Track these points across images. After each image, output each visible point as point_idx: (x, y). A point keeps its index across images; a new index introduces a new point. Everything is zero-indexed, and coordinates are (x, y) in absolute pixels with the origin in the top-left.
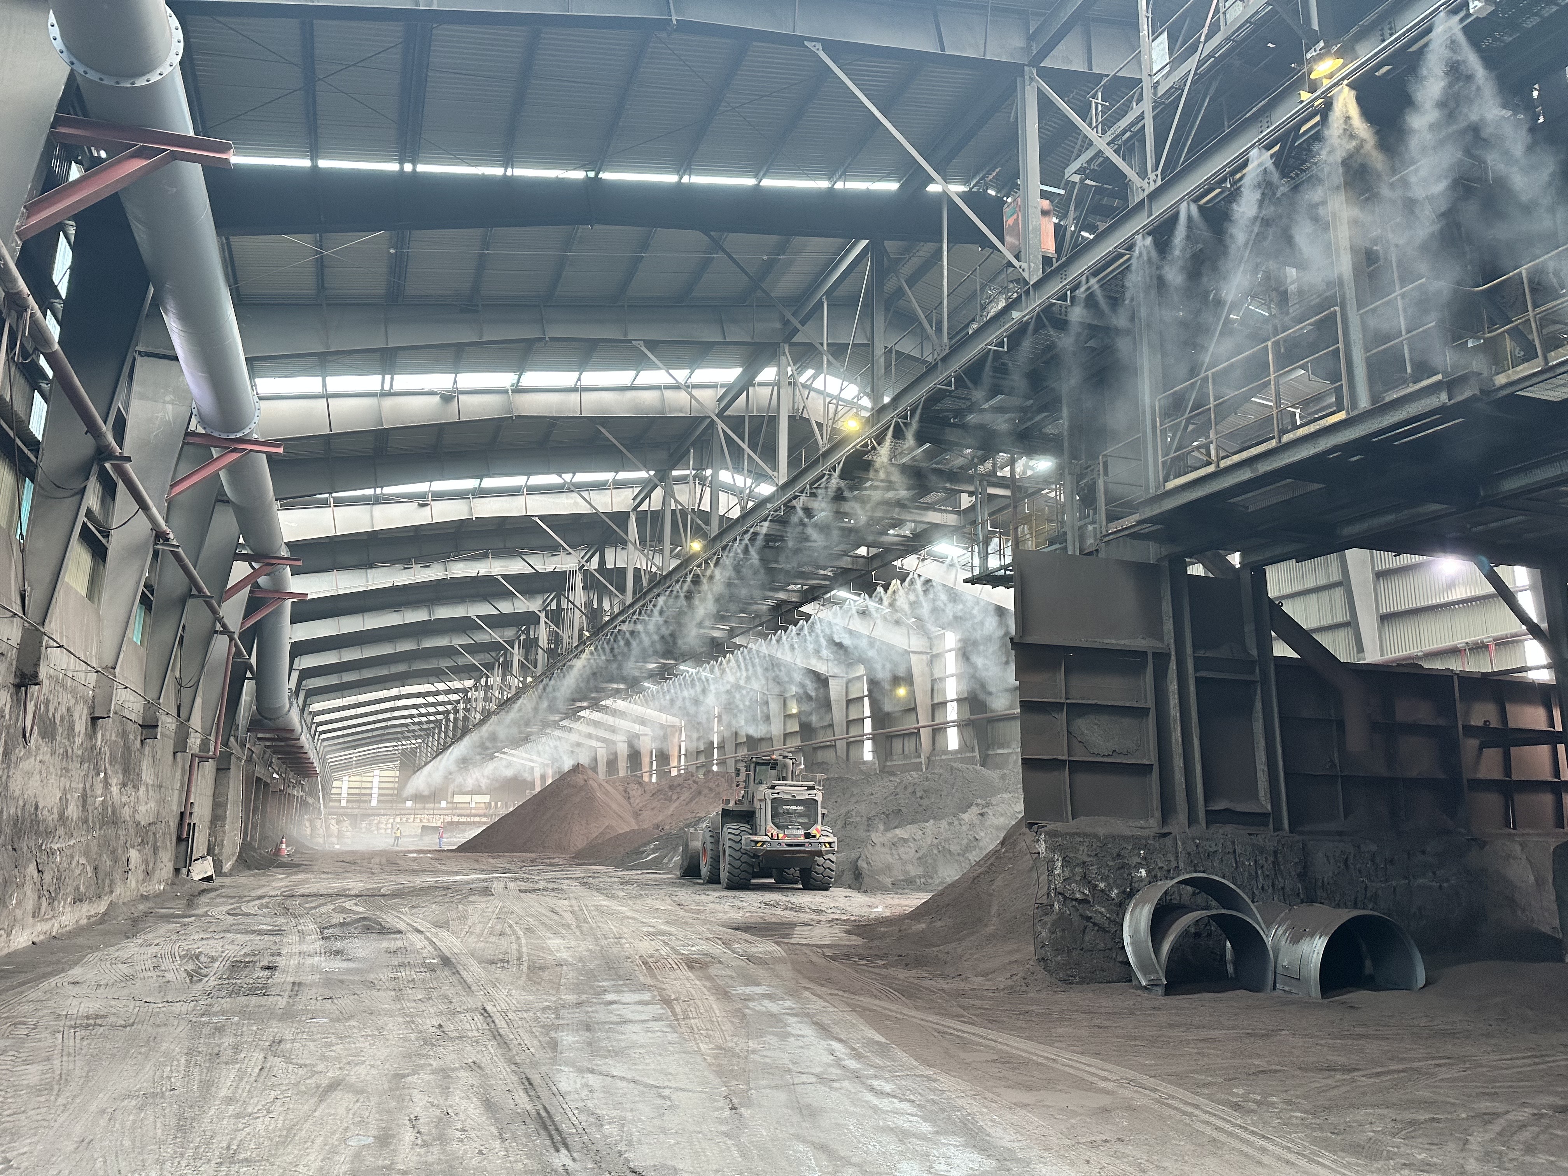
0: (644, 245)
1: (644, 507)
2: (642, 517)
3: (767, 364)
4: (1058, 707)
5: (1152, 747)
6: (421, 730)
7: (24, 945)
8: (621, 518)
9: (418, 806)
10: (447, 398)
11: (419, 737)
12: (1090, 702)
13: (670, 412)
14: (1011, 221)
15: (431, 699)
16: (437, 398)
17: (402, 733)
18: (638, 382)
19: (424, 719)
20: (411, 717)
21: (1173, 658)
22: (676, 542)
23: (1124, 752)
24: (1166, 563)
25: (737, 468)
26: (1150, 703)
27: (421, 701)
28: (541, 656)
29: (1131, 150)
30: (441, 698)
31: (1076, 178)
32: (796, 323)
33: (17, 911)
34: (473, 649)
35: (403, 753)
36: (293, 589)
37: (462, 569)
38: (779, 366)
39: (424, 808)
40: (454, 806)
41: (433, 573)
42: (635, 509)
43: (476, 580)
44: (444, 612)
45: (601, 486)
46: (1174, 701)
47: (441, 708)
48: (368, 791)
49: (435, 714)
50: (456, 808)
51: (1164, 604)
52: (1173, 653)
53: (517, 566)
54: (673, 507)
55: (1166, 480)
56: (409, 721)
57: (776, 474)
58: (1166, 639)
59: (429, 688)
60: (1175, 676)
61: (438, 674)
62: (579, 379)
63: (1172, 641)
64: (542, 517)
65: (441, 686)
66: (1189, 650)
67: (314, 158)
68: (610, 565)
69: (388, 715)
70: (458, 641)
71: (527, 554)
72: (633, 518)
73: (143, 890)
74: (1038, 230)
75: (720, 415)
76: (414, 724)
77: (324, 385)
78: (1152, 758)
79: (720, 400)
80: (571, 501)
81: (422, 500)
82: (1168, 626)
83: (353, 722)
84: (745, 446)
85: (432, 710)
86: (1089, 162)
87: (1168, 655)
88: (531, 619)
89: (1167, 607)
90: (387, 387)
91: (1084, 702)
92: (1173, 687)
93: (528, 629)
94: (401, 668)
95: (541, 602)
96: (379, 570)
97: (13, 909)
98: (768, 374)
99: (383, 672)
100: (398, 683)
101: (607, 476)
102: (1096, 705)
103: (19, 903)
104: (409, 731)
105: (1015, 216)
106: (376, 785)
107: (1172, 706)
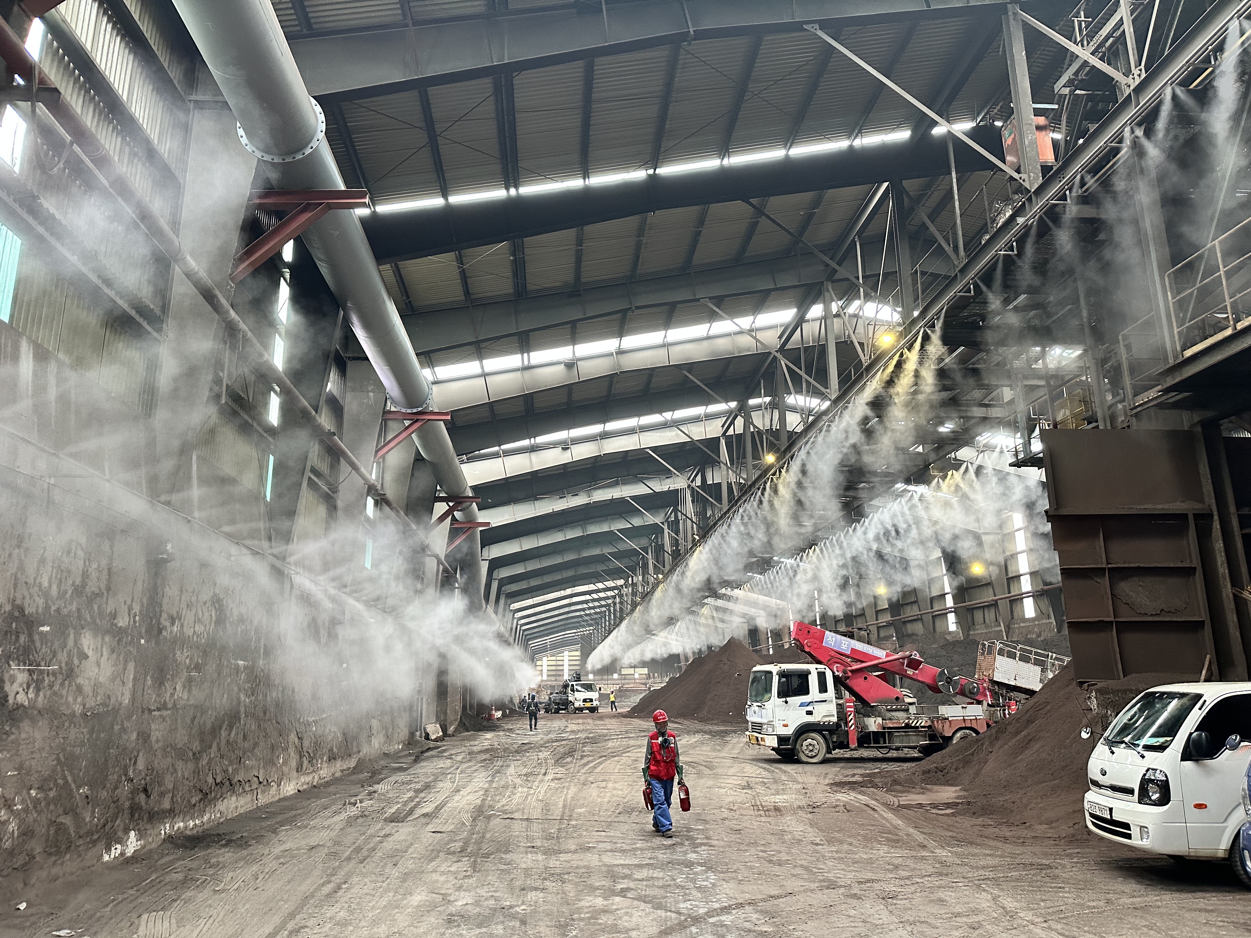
0: (701, 221)
1: (731, 432)
2: (729, 440)
3: (814, 302)
4: (1100, 571)
5: (1201, 604)
6: (592, 619)
7: (292, 793)
8: (713, 443)
9: (596, 678)
10: (570, 365)
11: (591, 625)
12: (1132, 565)
13: (739, 352)
14: (1009, 141)
15: (595, 596)
16: (562, 367)
17: (579, 622)
18: (711, 333)
19: (592, 611)
20: (584, 610)
21: (1216, 517)
22: (757, 456)
23: (1173, 610)
24: (1199, 429)
25: (799, 391)
26: (1196, 562)
27: (588, 597)
28: (668, 558)
29: (1116, 54)
30: (602, 595)
31: (1066, 91)
32: (834, 265)
33: (284, 768)
34: (619, 555)
35: (583, 637)
36: (480, 520)
37: (602, 495)
38: (824, 303)
39: (602, 680)
40: (624, 677)
41: (580, 500)
42: (724, 434)
43: (612, 502)
44: (594, 529)
45: (696, 420)
46: (1221, 559)
47: (603, 603)
48: (561, 668)
49: (599, 607)
50: (625, 679)
51: (1201, 467)
52: (1216, 513)
53: (640, 489)
54: (752, 430)
55: (1184, 349)
56: (582, 613)
57: (828, 390)
58: (1206, 500)
59: (592, 587)
60: (1220, 533)
61: (595, 577)
62: (665, 337)
63: (1214, 501)
64: (654, 449)
65: (600, 586)
66: (1232, 509)
67: (445, 196)
68: (710, 482)
69: (566, 609)
70: (607, 550)
71: (647, 478)
72: (723, 442)
73: (385, 749)
74: (1034, 143)
75: (782, 349)
76: (586, 615)
77: (482, 367)
78: (1202, 614)
79: (780, 337)
80: (673, 433)
81: (565, 446)
82: (1208, 487)
83: (544, 616)
84: (802, 373)
85: (596, 604)
86: (1076, 74)
87: (1211, 516)
88: (656, 529)
89: (1204, 469)
90: (526, 363)
91: (1126, 565)
92: (1219, 545)
93: (656, 537)
94: (570, 573)
95: (663, 515)
96: (543, 501)
97: (281, 767)
98: (816, 311)
99: (557, 577)
100: (570, 584)
101: (699, 410)
102: (1139, 568)
103: (285, 762)
104: (584, 621)
105: (1012, 136)
106: (566, 663)
107: (1219, 563)
